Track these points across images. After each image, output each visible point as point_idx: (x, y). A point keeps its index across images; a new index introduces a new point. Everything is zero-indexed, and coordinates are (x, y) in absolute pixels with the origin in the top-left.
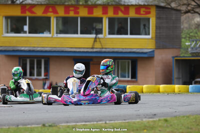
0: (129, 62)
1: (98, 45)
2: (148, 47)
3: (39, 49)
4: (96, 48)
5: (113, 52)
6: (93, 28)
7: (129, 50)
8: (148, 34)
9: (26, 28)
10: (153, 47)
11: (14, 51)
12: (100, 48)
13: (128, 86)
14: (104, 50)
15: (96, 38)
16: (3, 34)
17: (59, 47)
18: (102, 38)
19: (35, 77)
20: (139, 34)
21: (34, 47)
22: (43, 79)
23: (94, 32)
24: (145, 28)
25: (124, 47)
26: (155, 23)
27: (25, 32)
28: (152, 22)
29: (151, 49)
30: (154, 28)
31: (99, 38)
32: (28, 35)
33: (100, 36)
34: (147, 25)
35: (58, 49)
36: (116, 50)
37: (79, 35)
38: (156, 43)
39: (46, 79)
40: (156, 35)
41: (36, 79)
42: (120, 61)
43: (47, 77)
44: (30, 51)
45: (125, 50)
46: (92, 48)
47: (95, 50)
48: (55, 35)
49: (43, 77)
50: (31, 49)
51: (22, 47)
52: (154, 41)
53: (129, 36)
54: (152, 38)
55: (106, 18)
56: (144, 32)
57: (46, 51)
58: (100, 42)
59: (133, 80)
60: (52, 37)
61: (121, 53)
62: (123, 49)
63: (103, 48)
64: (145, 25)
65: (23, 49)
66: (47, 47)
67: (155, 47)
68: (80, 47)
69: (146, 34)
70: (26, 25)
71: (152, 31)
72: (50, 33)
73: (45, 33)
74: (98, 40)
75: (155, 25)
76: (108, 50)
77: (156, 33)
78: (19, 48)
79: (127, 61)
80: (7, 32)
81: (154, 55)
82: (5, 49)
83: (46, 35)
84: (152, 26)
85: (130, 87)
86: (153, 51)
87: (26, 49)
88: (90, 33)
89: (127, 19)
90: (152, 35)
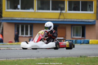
0: (80, 28)
1: (62, 17)
2: (92, 19)
3: (27, 19)
4: (61, 19)
5: (71, 21)
6: (59, 7)
7: (80, 20)
8: (91, 10)
9: (19, 6)
10: (94, 19)
11: (12, 20)
12: (63, 19)
13: (90, 40)
14: (65, 20)
15: (61, 13)
16: (5, 10)
17: (39, 18)
18: (64, 13)
19: (24, 35)
20: (86, 11)
21: (24, 18)
22: (29, 37)
23: (60, 9)
24: (90, 7)
25: (77, 18)
26: (96, 4)
27: (19, 9)
28: (94, 3)
29: (93, 19)
30: (96, 7)
31: (63, 13)
32: (20, 10)
33: (63, 12)
34: (91, 6)
35: (38, 19)
36: (73, 20)
37: (51, 11)
38: (97, 16)
39: (31, 37)
40: (97, 12)
41: (25, 37)
42: (75, 26)
43: (32, 36)
44: (21, 20)
45: (78, 20)
46: (59, 19)
47: (60, 20)
48: (37, 11)
49: (29, 35)
50: (22, 19)
51: (17, 18)
52: (95, 15)
53: (80, 12)
54: (94, 13)
55: (67, 1)
56: (89, 10)
57: (31, 20)
58: (63, 15)
59: (83, 38)
60: (35, 12)
61: (76, 22)
62: (77, 19)
63: (65, 19)
64: (90, 6)
65: (17, 19)
66: (31, 18)
67: (96, 19)
68: (51, 18)
69: (91, 11)
70: (19, 4)
71: (94, 9)
72: (33, 10)
73: (30, 9)
74: (62, 14)
75: (96, 5)
76: (68, 20)
77: (97, 10)
78: (15, 18)
79: (79, 27)
80: (8, 9)
81: (95, 23)
82: (7, 18)
83: (31, 10)
84: (94, 6)
85: (91, 41)
86: (95, 21)
87: (19, 19)
88: (57, 10)
89: (79, 2)
90: (94, 11)
